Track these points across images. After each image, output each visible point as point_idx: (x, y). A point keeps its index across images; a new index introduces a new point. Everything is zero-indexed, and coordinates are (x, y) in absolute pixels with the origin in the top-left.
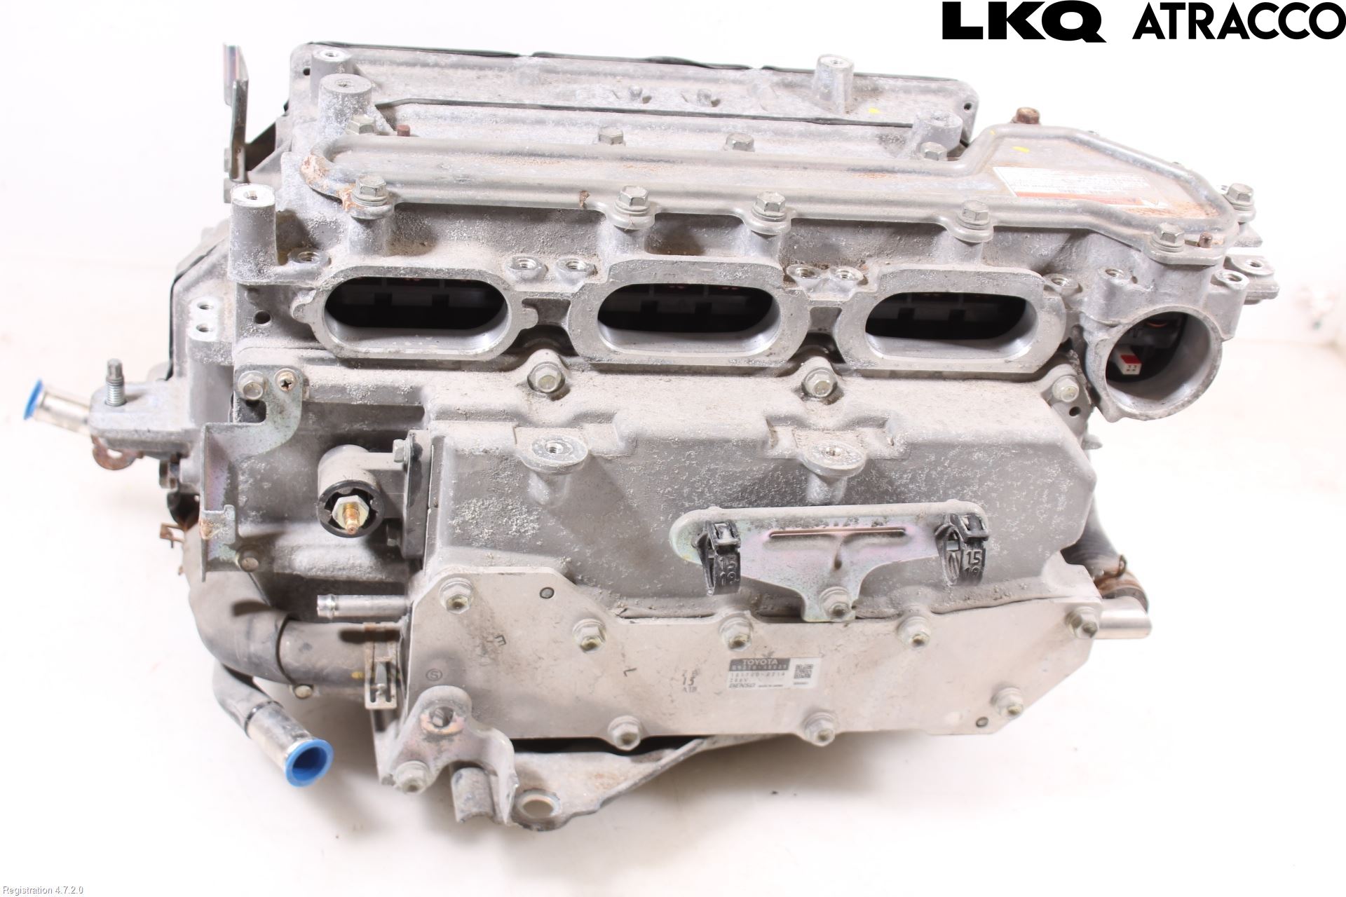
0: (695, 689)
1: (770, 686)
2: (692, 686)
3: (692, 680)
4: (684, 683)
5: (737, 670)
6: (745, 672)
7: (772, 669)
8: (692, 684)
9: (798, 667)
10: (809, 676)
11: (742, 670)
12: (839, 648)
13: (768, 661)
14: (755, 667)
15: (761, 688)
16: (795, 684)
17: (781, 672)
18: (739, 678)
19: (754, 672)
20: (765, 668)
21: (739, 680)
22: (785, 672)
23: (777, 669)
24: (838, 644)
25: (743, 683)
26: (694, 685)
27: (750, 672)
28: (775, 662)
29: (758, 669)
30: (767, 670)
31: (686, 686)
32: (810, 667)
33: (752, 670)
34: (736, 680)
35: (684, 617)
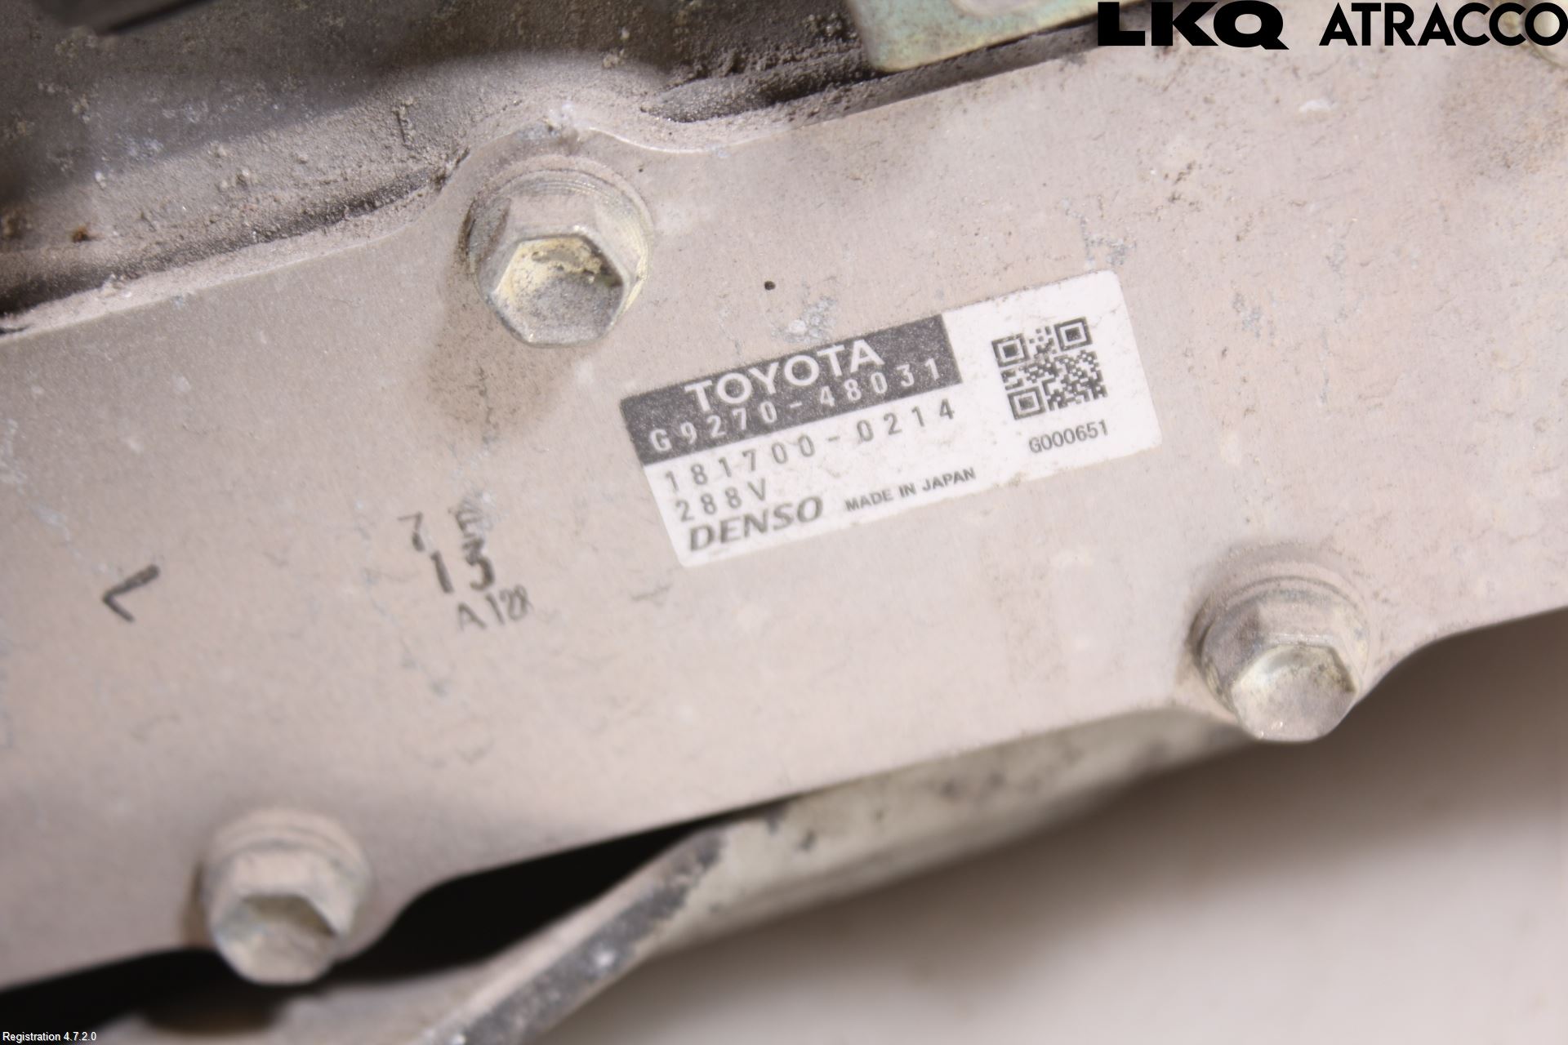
0: (518, 598)
1: (906, 490)
2: (494, 590)
3: (474, 552)
4: (445, 584)
5: (681, 447)
6: (732, 451)
7: (869, 399)
8: (488, 577)
9: (1007, 350)
10: (1095, 388)
11: (706, 443)
12: (1187, 188)
13: (824, 363)
14: (768, 412)
15: (869, 515)
16: (1038, 445)
17: (928, 401)
18: (717, 487)
19: (778, 436)
20: (826, 398)
21: (720, 501)
22: (950, 393)
23: (897, 392)
24: (1175, 165)
25: (750, 505)
26: (503, 581)
27: (760, 444)
28: (863, 354)
29: (786, 419)
30: (843, 406)
31: (463, 591)
32: (1075, 331)
33: (758, 427)
34: (707, 503)
35: (269, 237)
